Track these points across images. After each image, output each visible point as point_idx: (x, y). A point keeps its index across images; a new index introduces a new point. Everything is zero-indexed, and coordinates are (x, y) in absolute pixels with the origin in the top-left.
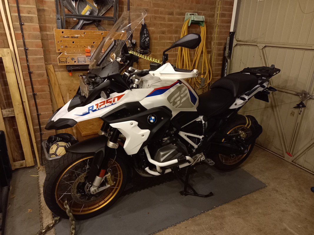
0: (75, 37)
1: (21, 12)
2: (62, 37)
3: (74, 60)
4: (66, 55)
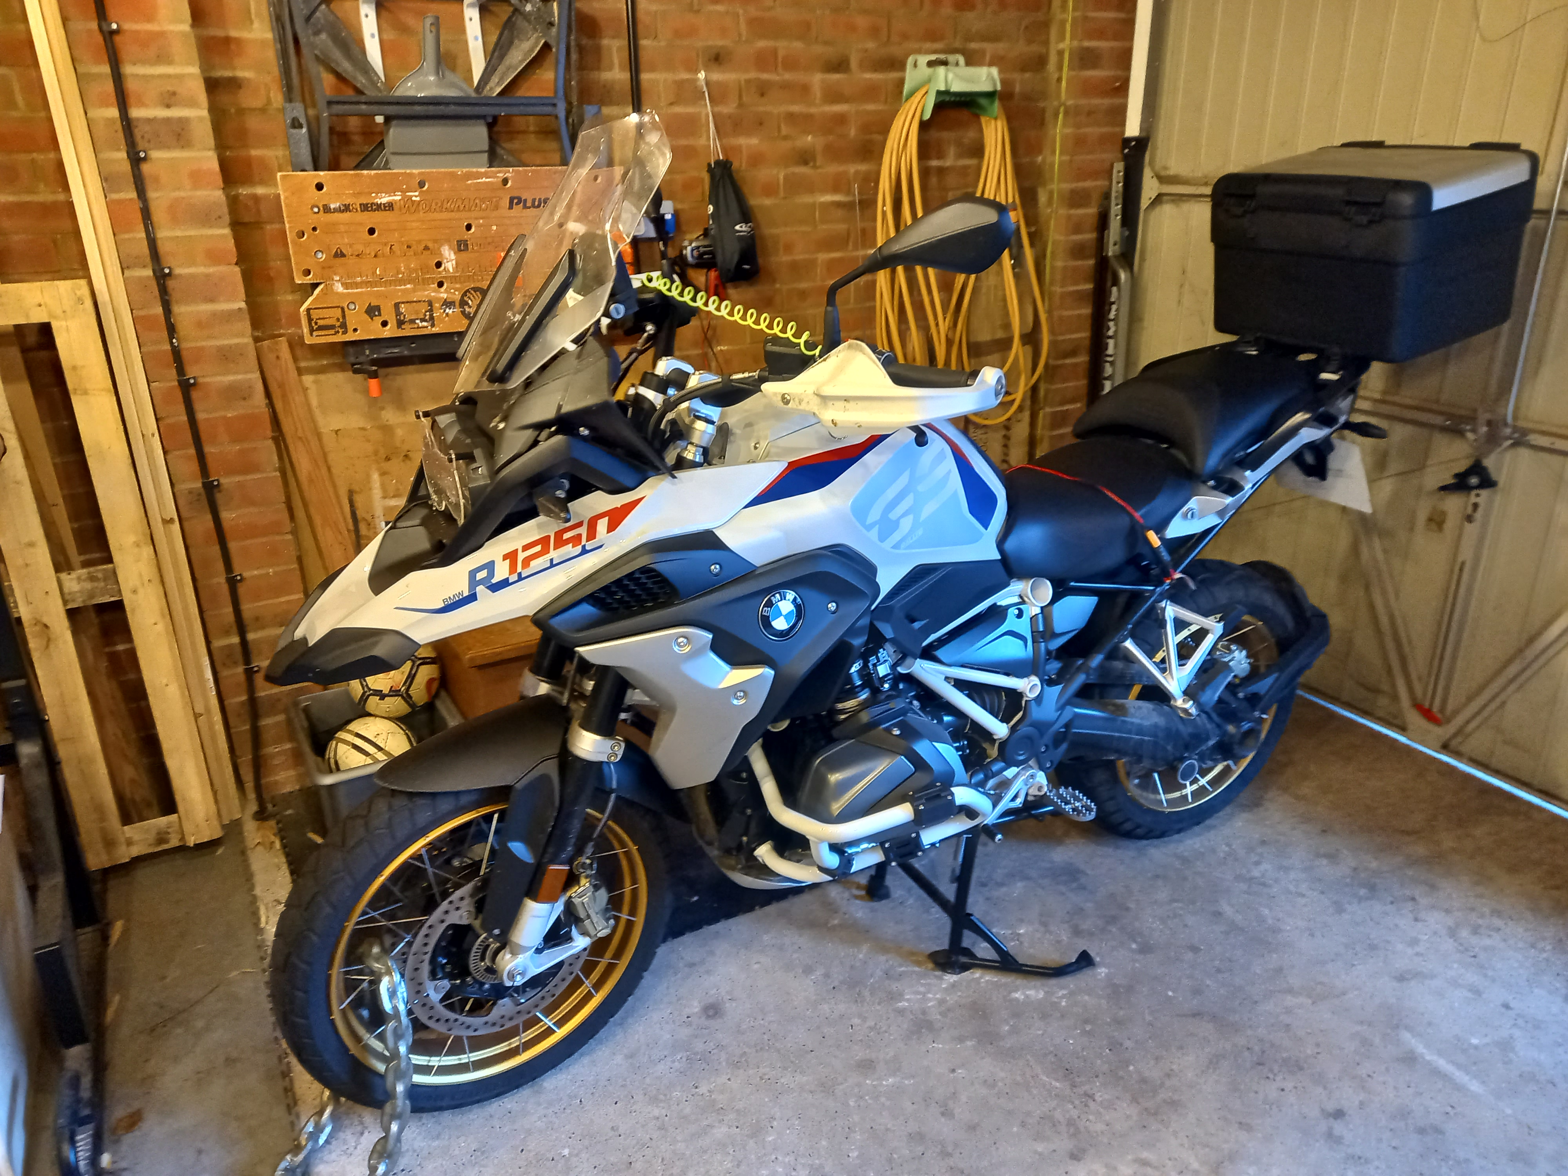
0: (379, 207)
1: (132, 100)
2: (316, 210)
3: (380, 315)
4: (337, 293)
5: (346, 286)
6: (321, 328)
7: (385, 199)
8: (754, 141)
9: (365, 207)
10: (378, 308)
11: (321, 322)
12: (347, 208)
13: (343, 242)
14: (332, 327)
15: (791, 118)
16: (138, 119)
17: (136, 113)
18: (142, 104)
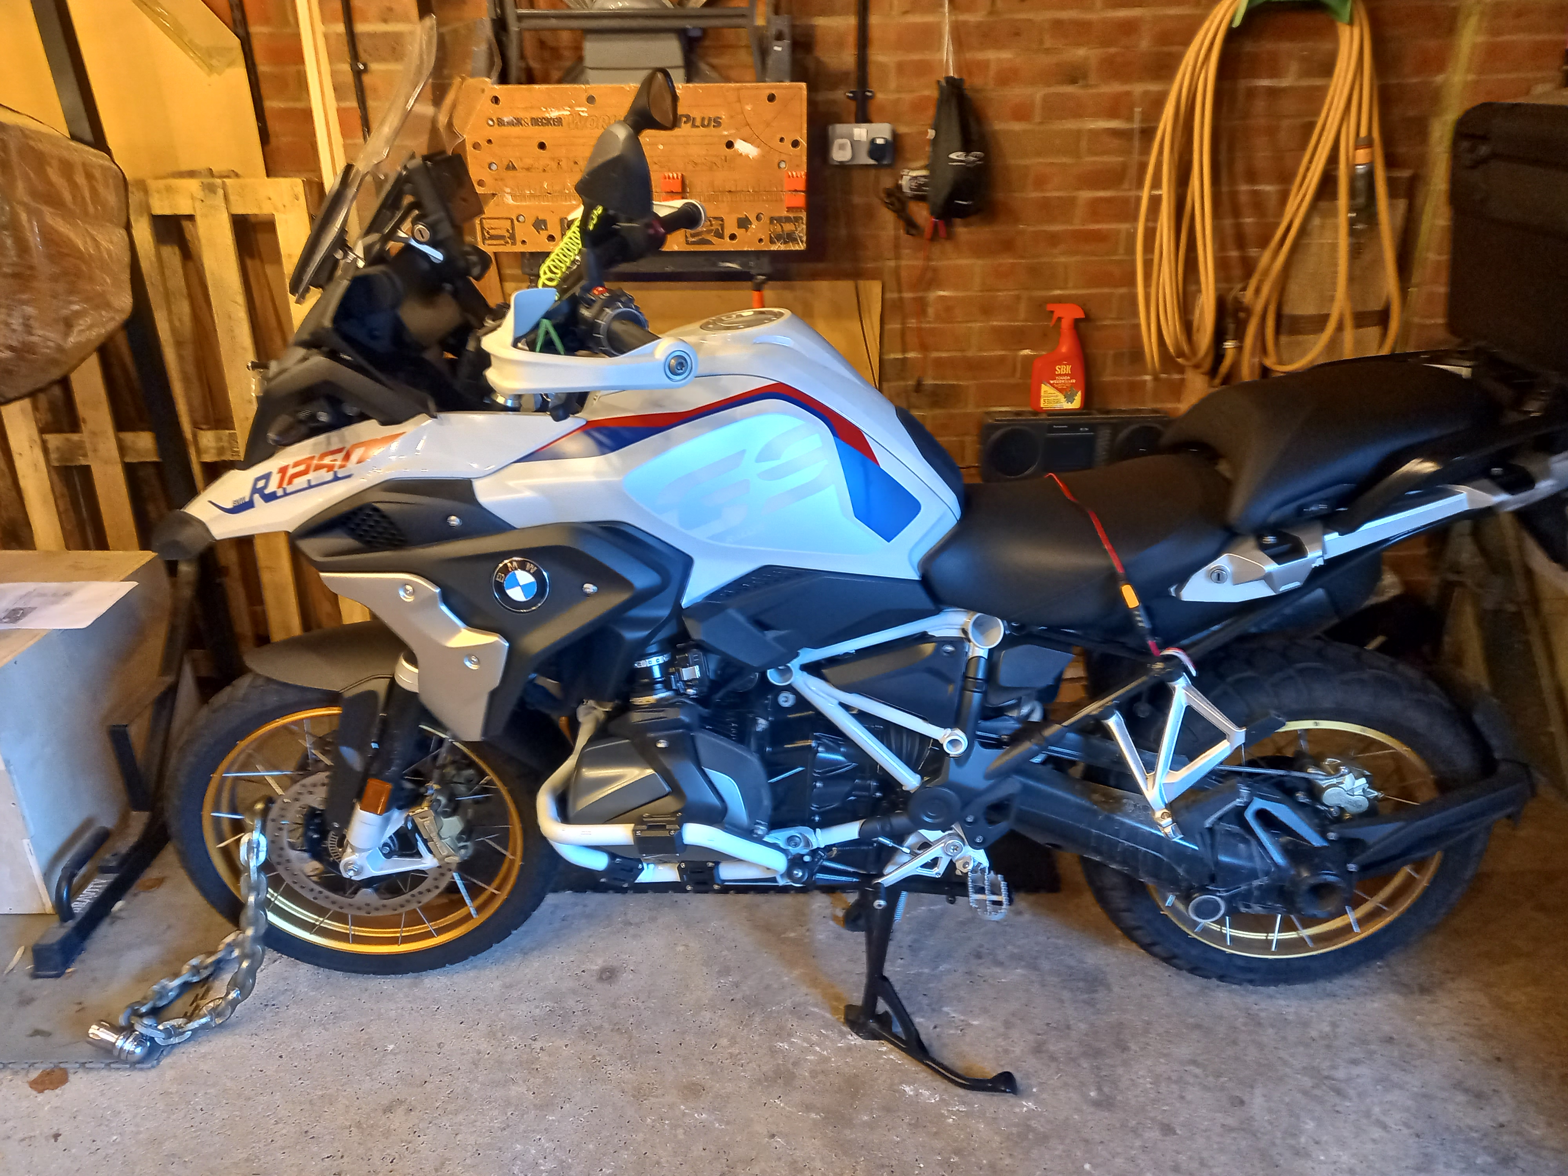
0: (548, 122)
1: (356, 16)
2: (491, 123)
3: (546, 229)
4: (508, 204)
5: (514, 197)
6: (492, 237)
7: (554, 114)
8: (1006, 55)
9: (535, 122)
10: (544, 222)
11: (492, 232)
12: (518, 122)
13: (512, 155)
14: (501, 237)
15: (1058, 24)
16: (363, 34)
17: (360, 28)
18: (366, 20)
